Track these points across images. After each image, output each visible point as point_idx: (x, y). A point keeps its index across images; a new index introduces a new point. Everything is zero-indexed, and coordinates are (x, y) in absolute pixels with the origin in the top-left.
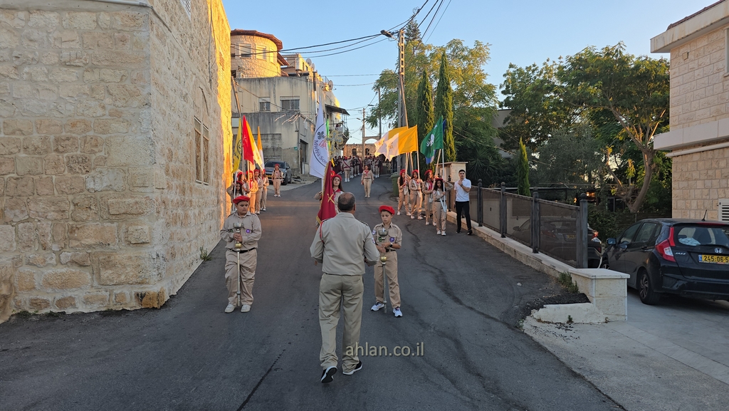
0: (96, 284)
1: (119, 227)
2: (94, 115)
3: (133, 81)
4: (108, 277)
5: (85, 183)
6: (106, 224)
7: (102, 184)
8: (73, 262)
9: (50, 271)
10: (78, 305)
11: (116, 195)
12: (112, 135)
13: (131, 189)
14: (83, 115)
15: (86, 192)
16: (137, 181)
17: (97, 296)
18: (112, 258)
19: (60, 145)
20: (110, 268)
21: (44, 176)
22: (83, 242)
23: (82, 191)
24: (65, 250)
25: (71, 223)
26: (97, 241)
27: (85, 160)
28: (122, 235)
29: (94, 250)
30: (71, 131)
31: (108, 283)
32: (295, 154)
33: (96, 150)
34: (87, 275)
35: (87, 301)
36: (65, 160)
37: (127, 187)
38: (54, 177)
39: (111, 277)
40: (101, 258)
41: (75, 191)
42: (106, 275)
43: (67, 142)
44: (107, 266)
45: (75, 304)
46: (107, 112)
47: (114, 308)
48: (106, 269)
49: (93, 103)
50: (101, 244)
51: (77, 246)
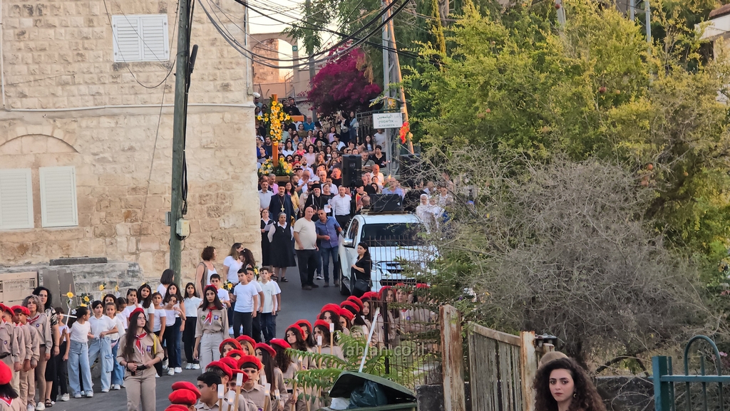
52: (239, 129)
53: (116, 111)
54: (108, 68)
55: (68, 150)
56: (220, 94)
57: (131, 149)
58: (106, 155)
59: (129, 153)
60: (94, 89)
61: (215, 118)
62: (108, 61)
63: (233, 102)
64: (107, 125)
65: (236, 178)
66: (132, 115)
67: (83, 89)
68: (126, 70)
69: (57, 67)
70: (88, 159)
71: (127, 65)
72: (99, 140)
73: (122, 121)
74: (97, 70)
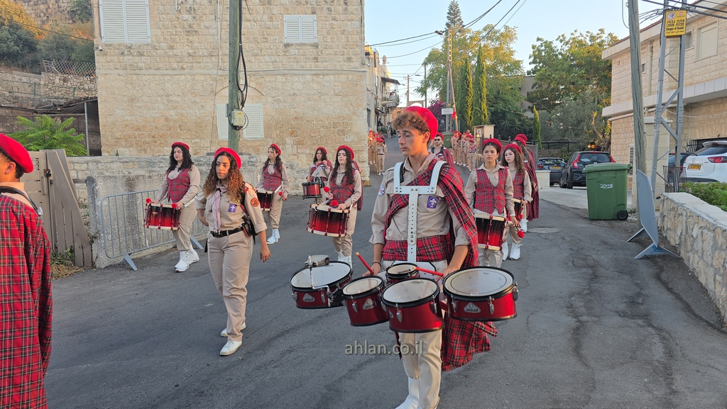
2: (347, 114)
3: (360, 100)
5: (344, 139)
11: (355, 144)
14: (343, 114)
16: (362, 139)
19: (335, 125)
30: (338, 120)
36: (337, 131)
43: (337, 124)
46: (351, 112)
52: (357, 85)
53: (286, 72)
54: (281, 46)
55: (259, 94)
56: (346, 64)
57: (294, 94)
58: (280, 98)
59: (293, 97)
60: (273, 58)
61: (343, 78)
62: (281, 42)
63: (353, 68)
64: (280, 80)
65: (354, 113)
66: (295, 75)
67: (267, 58)
68: (291, 47)
69: (251, 45)
70: (270, 99)
71: (292, 45)
72: (276, 89)
73: (289, 78)
74: (275, 48)
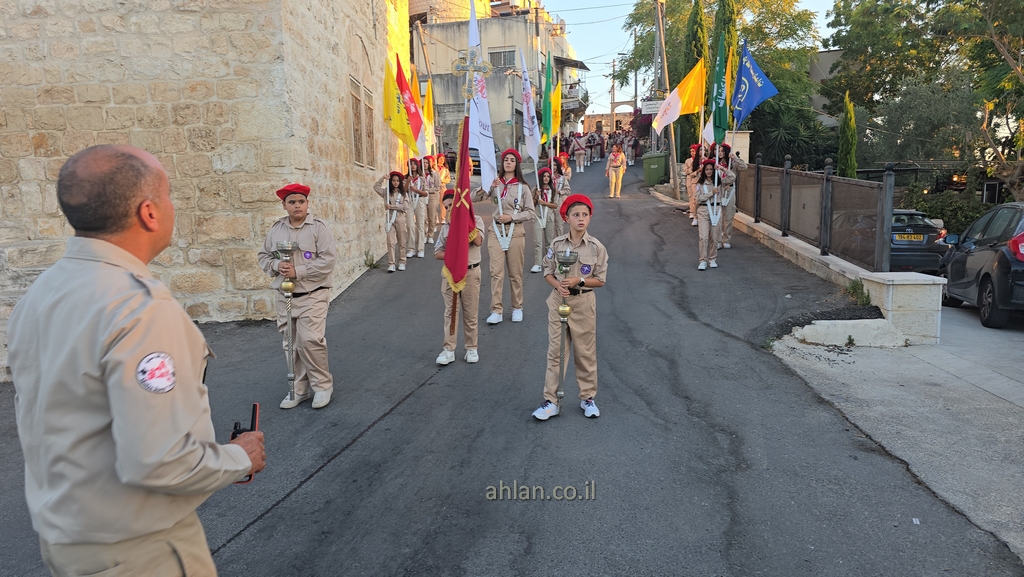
0: (230, 288)
1: (254, 218)
2: (217, 75)
3: (261, 27)
4: (244, 280)
5: (211, 162)
6: (239, 215)
7: (231, 164)
8: (204, 261)
9: (177, 272)
10: (212, 313)
11: (248, 178)
12: (239, 100)
13: (266, 169)
14: (203, 75)
15: (213, 174)
16: (272, 160)
17: (233, 302)
18: (248, 256)
19: (179, 115)
20: (246, 269)
21: (163, 155)
22: (213, 237)
23: (208, 173)
24: (192, 246)
25: (198, 213)
26: (229, 235)
27: (209, 134)
28: (258, 228)
29: (227, 247)
30: (190, 97)
31: (245, 286)
32: (507, 131)
33: (221, 120)
34: (220, 278)
35: (222, 309)
36: (186, 134)
37: (261, 167)
38: (174, 155)
39: (247, 280)
40: (235, 256)
41: (198, 173)
42: (242, 278)
43: (187, 111)
44: (243, 267)
45: (208, 312)
46: (232, 71)
47: (253, 318)
48: (242, 270)
49: (214, 59)
50: (234, 240)
51: (207, 242)
